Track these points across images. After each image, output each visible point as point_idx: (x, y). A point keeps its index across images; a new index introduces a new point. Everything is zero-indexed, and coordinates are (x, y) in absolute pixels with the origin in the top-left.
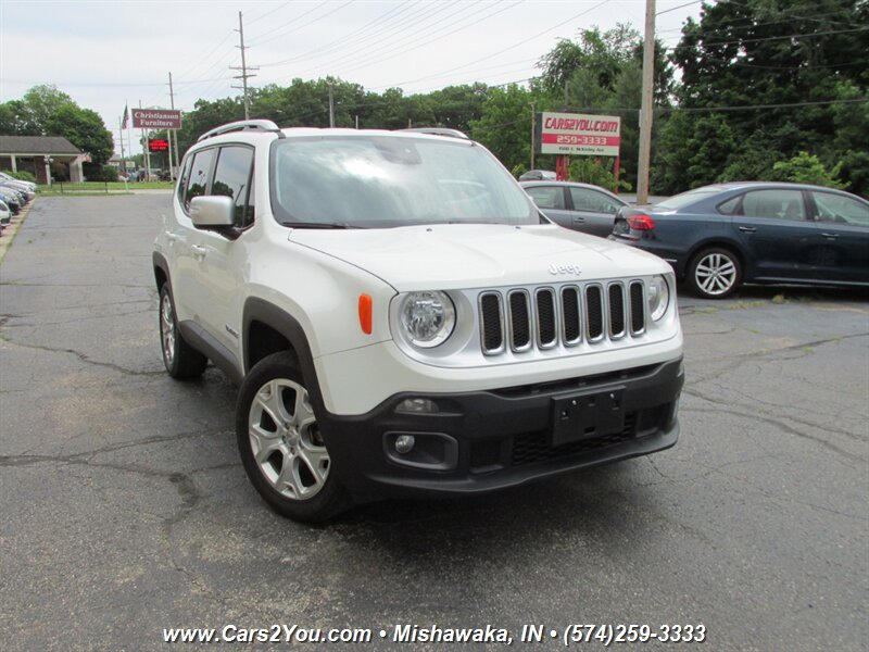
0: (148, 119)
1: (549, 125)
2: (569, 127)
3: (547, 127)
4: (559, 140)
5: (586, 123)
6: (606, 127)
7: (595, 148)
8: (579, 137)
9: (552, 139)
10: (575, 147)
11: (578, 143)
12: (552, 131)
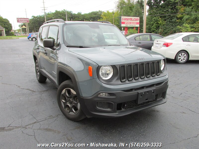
0: (21, 20)
1: (123, 19)
2: (128, 20)
3: (122, 20)
4: (125, 23)
5: (132, 19)
6: (136, 20)
7: (134, 25)
8: (130, 22)
9: (124, 23)
10: (129, 25)
11: (130, 24)
12: (124, 21)
